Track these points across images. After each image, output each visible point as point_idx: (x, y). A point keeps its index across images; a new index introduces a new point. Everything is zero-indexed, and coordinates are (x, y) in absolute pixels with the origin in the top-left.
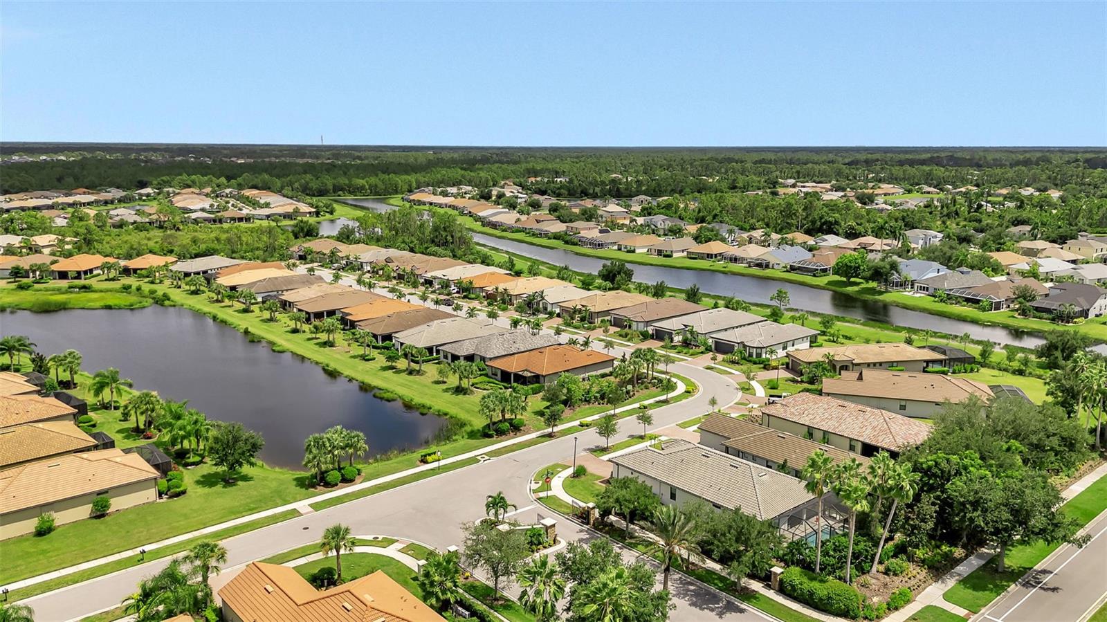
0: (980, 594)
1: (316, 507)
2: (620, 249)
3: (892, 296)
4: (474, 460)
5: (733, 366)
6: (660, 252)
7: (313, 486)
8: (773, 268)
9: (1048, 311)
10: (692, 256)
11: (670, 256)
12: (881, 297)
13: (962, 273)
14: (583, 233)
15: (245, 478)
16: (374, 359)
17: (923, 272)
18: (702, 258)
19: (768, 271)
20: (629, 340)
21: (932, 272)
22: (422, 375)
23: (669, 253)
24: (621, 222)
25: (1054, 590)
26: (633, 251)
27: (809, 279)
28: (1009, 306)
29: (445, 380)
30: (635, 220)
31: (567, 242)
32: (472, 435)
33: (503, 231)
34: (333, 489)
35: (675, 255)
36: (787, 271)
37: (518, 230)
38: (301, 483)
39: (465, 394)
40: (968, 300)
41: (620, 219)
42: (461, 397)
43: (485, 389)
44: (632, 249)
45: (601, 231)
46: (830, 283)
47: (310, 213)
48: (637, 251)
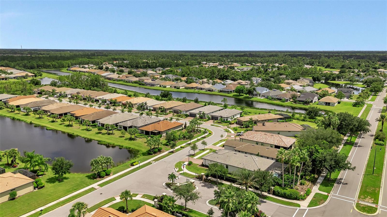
0: (328, 188)
1: (101, 185)
2: (160, 86)
3: (254, 99)
4: (150, 163)
5: (219, 124)
6: (175, 87)
7: (95, 178)
8: (214, 91)
9: (302, 101)
10: (186, 88)
11: (179, 88)
12: (251, 99)
13: (274, 91)
14: (145, 81)
15: (66, 178)
16: (91, 130)
17: (262, 91)
18: (190, 89)
19: (213, 92)
20: (181, 118)
21: (265, 91)
22: (114, 134)
23: (178, 87)
24: (157, 77)
25: (346, 184)
26: (166, 87)
27: (227, 94)
28: (290, 101)
29: (124, 136)
30: (162, 76)
31: (140, 84)
32: (144, 154)
33: (114, 81)
34: (103, 178)
35: (181, 88)
36: (219, 92)
37: (120, 81)
38: (89, 177)
39: (134, 140)
40: (278, 99)
41: (156, 76)
42: (132, 141)
43: (140, 138)
44: (165, 86)
45: (152, 80)
46: (234, 95)
47: (32, 76)
48: (167, 87)
